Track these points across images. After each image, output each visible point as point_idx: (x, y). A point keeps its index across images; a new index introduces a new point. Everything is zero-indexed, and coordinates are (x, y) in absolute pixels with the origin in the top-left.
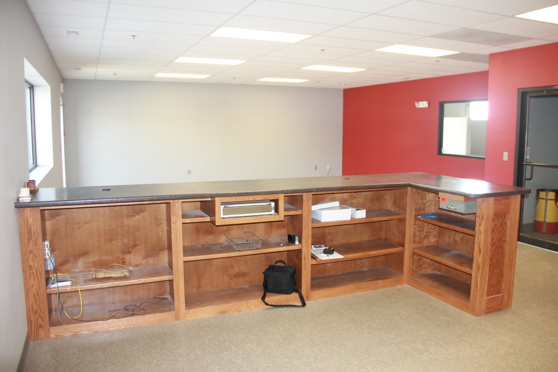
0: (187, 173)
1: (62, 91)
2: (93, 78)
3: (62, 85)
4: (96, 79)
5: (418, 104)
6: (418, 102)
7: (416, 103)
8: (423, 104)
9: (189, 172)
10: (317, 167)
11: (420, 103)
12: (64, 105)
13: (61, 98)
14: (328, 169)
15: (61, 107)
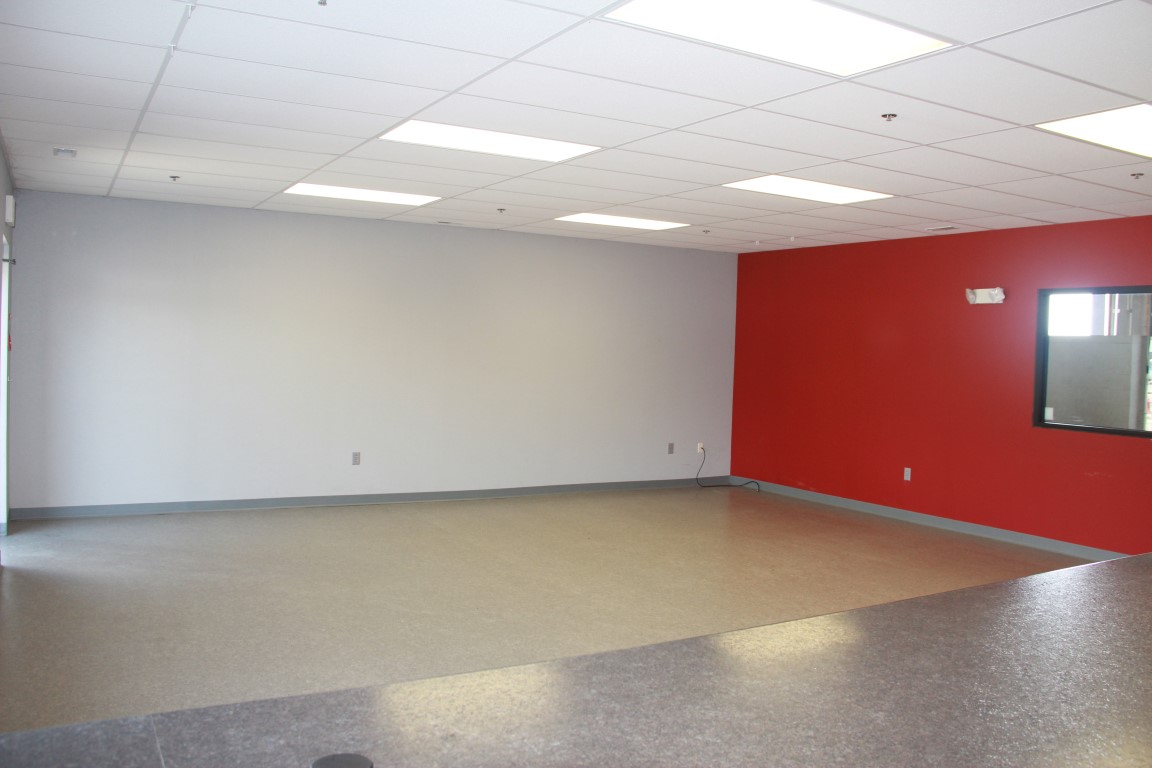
0: (350, 459)
1: (10, 218)
2: (104, 192)
3: (10, 200)
4: (114, 193)
5: (974, 294)
6: (974, 287)
7: (968, 291)
8: (990, 294)
9: (356, 459)
10: (675, 447)
11: (979, 292)
12: (12, 262)
13: (4, 239)
14: (699, 450)
15: (6, 266)
